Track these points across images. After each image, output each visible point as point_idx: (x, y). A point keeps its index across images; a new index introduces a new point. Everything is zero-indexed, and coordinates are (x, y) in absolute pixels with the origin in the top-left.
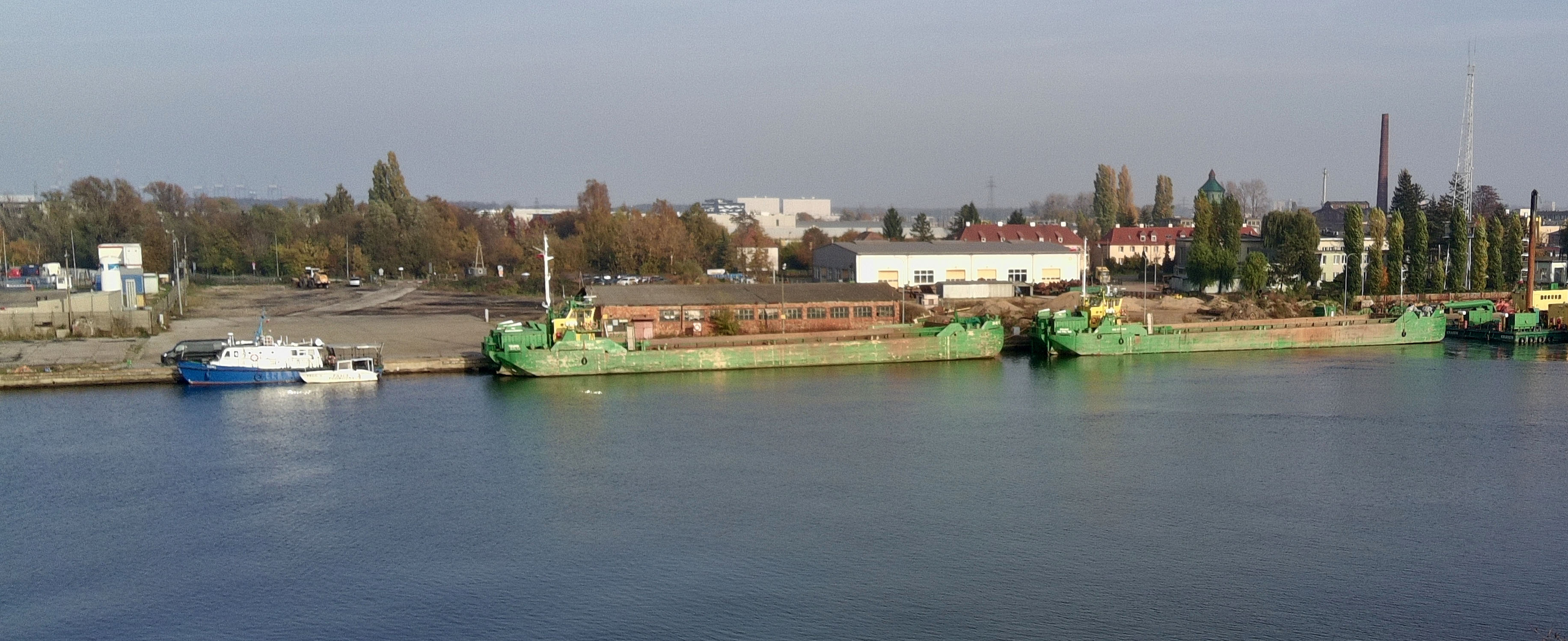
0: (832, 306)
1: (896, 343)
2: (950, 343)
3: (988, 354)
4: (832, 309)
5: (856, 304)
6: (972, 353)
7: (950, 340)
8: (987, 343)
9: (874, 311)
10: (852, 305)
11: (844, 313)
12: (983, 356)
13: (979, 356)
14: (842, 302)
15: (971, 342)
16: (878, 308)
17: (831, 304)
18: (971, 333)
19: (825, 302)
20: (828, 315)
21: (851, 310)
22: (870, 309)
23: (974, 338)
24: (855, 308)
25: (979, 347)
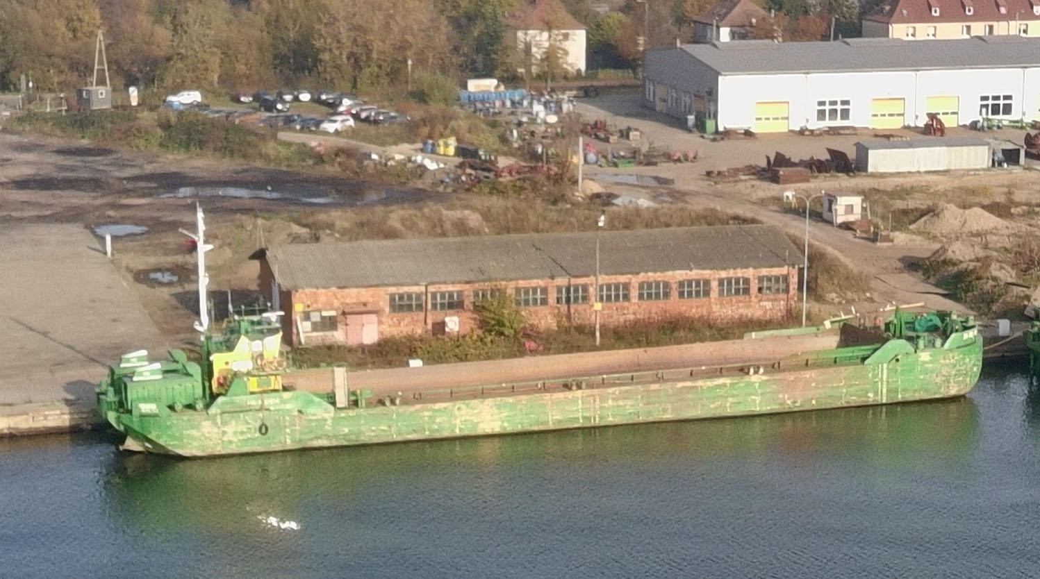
0: (681, 279)
1: (792, 378)
2: (888, 374)
3: (953, 391)
4: (681, 284)
5: (723, 274)
6: (926, 391)
7: (888, 368)
8: (954, 372)
9: (754, 287)
10: (717, 276)
11: (702, 288)
12: (946, 395)
13: (937, 396)
14: (699, 272)
15: (926, 372)
16: (761, 279)
17: (680, 275)
18: (925, 356)
19: (670, 273)
20: (675, 294)
21: (714, 284)
22: (747, 281)
23: (930, 366)
24: (721, 282)
25: (938, 380)
